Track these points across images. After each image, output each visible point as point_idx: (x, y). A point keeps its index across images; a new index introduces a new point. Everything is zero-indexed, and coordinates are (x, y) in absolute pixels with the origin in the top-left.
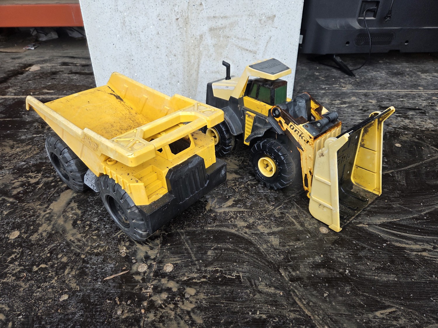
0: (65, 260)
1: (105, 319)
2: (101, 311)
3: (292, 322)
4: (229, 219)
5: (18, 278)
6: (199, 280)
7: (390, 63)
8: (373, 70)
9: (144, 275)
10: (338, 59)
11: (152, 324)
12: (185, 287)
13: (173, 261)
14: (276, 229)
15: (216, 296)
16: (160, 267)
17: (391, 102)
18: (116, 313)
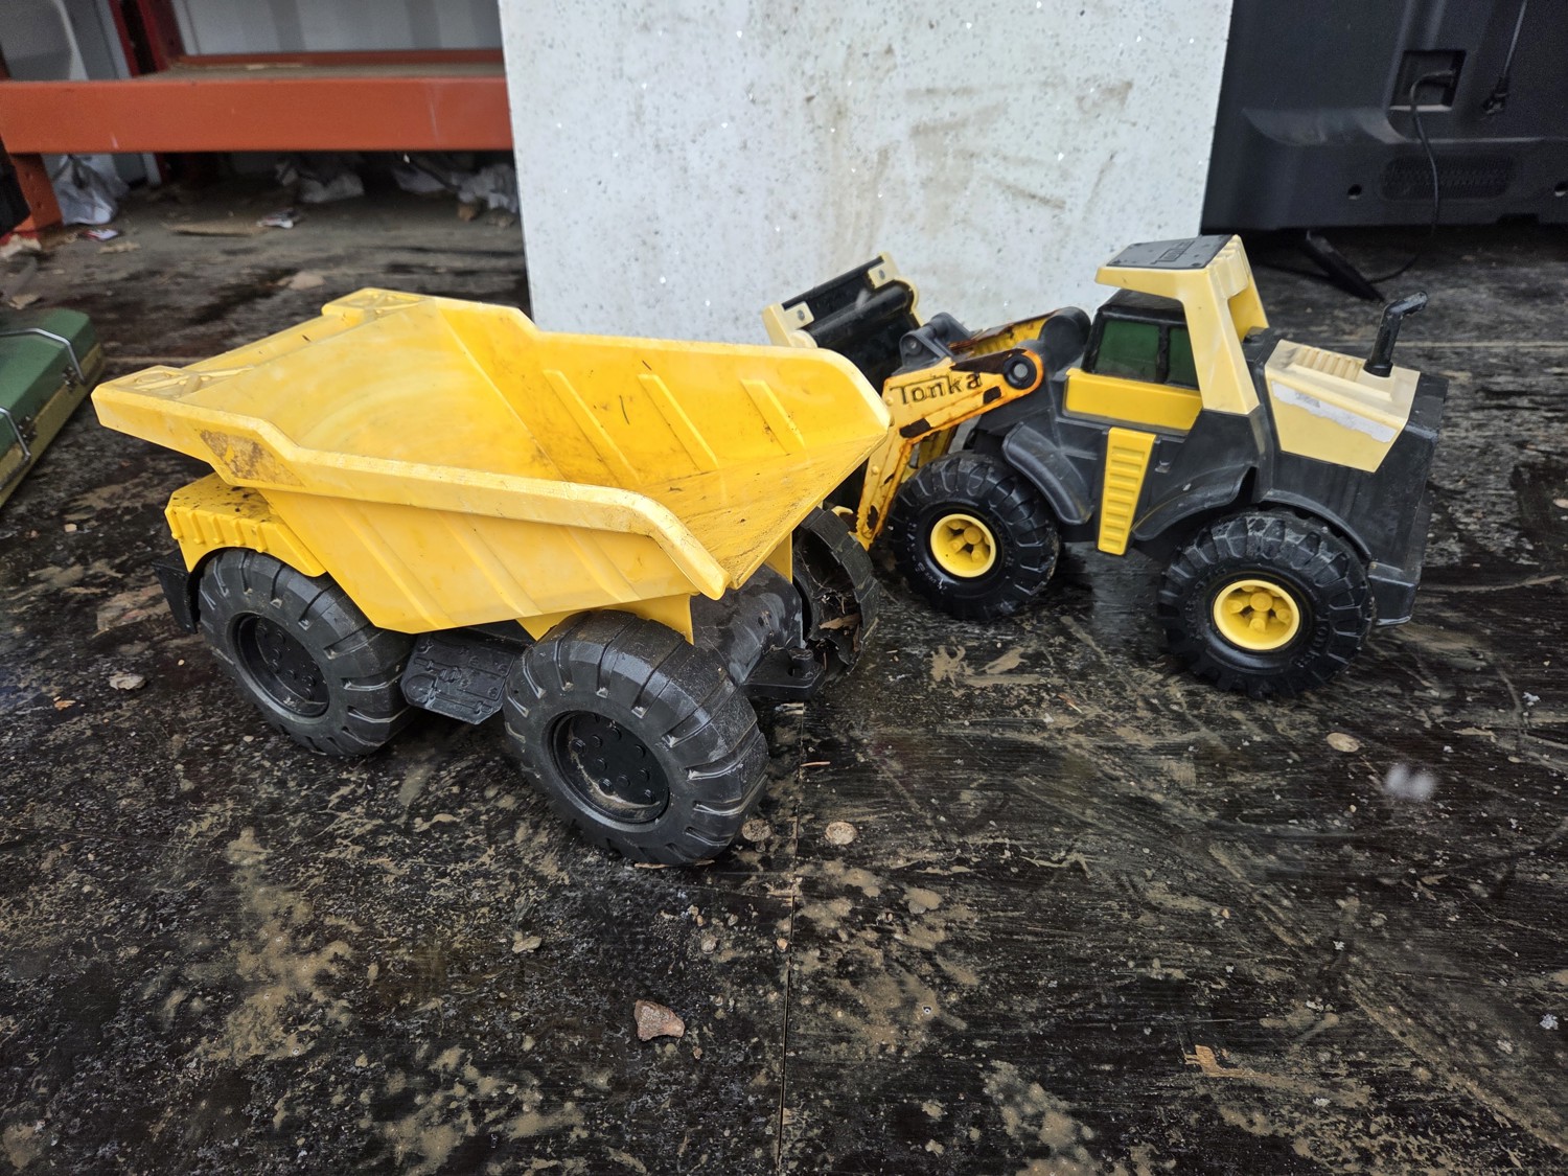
0: (508, 802)
1: (667, 964)
2: (648, 942)
3: (1274, 991)
4: (1017, 707)
5: (374, 850)
6: (947, 869)
7: (1503, 263)
8: (1442, 282)
9: (767, 850)
10: (1323, 246)
11: (815, 981)
12: (905, 886)
13: (852, 815)
14: (1176, 738)
15: (1010, 914)
16: (814, 829)
17: (1524, 376)
18: (698, 948)
